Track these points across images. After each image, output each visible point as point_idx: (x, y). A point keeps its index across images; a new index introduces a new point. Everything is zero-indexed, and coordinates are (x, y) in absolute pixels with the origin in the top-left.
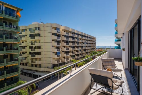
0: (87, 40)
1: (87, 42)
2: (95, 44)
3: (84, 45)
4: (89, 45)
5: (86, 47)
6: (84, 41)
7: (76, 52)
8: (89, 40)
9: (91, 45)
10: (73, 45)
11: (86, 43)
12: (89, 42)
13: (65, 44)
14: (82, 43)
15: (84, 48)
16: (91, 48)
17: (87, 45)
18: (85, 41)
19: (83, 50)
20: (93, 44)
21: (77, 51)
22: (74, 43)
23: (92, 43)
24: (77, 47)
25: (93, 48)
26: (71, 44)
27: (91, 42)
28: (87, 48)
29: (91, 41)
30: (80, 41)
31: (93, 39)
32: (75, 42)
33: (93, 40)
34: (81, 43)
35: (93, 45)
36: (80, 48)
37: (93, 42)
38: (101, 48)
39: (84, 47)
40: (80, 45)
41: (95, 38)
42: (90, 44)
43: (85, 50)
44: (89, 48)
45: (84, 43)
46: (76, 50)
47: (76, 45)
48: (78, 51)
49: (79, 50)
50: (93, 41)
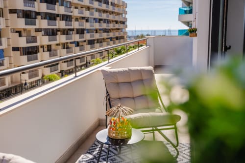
0: (99, 10)
1: (97, 15)
2: (123, 23)
3: (87, 26)
4: (104, 26)
5: (97, 31)
6: (87, 14)
7: (64, 48)
8: (105, 11)
9: (111, 26)
10: (49, 25)
11: (94, 19)
12: (104, 16)
13: (21, 23)
14: (83, 18)
15: (87, 36)
16: (111, 35)
17: (97, 26)
18: (92, 14)
19: (85, 41)
20: (117, 22)
21: (65, 46)
22: (55, 19)
23: (113, 21)
24: (66, 32)
25: (117, 34)
26: (43, 24)
27: (111, 17)
28: (97, 36)
29: (112, 13)
30: (76, 13)
31: (118, 6)
32: (58, 15)
33: (116, 10)
34: (77, 20)
35: (117, 26)
36: (76, 37)
37: (117, 18)
38: (142, 36)
39: (89, 31)
40: (76, 25)
41: (125, 5)
42: (109, 22)
43: (91, 42)
44: (105, 35)
45: (87, 21)
46: (64, 44)
47: (61, 24)
48: (70, 45)
49: (71, 43)
50: (118, 14)
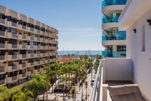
0: (37, 36)
1: (36, 39)
2: (55, 45)
3: (28, 48)
4: (41, 48)
5: (35, 52)
6: (28, 38)
7: (9, 65)
8: (42, 36)
9: (46, 48)
11: (34, 42)
12: (41, 40)
14: (25, 42)
15: (28, 56)
16: (46, 55)
17: (36, 48)
18: (32, 39)
19: (26, 60)
20: (50, 45)
21: (11, 64)
22: (4, 43)
23: (47, 44)
24: (11, 52)
25: (51, 54)
27: (47, 41)
28: (36, 56)
29: (47, 38)
30: (20, 38)
31: (51, 32)
32: (6, 39)
33: (50, 35)
34: (20, 43)
35: (51, 48)
36: (20, 57)
37: (51, 42)
38: (69, 55)
39: (30, 52)
40: (20, 47)
41: (56, 32)
42: (43, 44)
43: (31, 61)
44: (42, 55)
45: (28, 44)
46: (9, 62)
48: (14, 63)
49: (15, 61)
50: (52, 39)
